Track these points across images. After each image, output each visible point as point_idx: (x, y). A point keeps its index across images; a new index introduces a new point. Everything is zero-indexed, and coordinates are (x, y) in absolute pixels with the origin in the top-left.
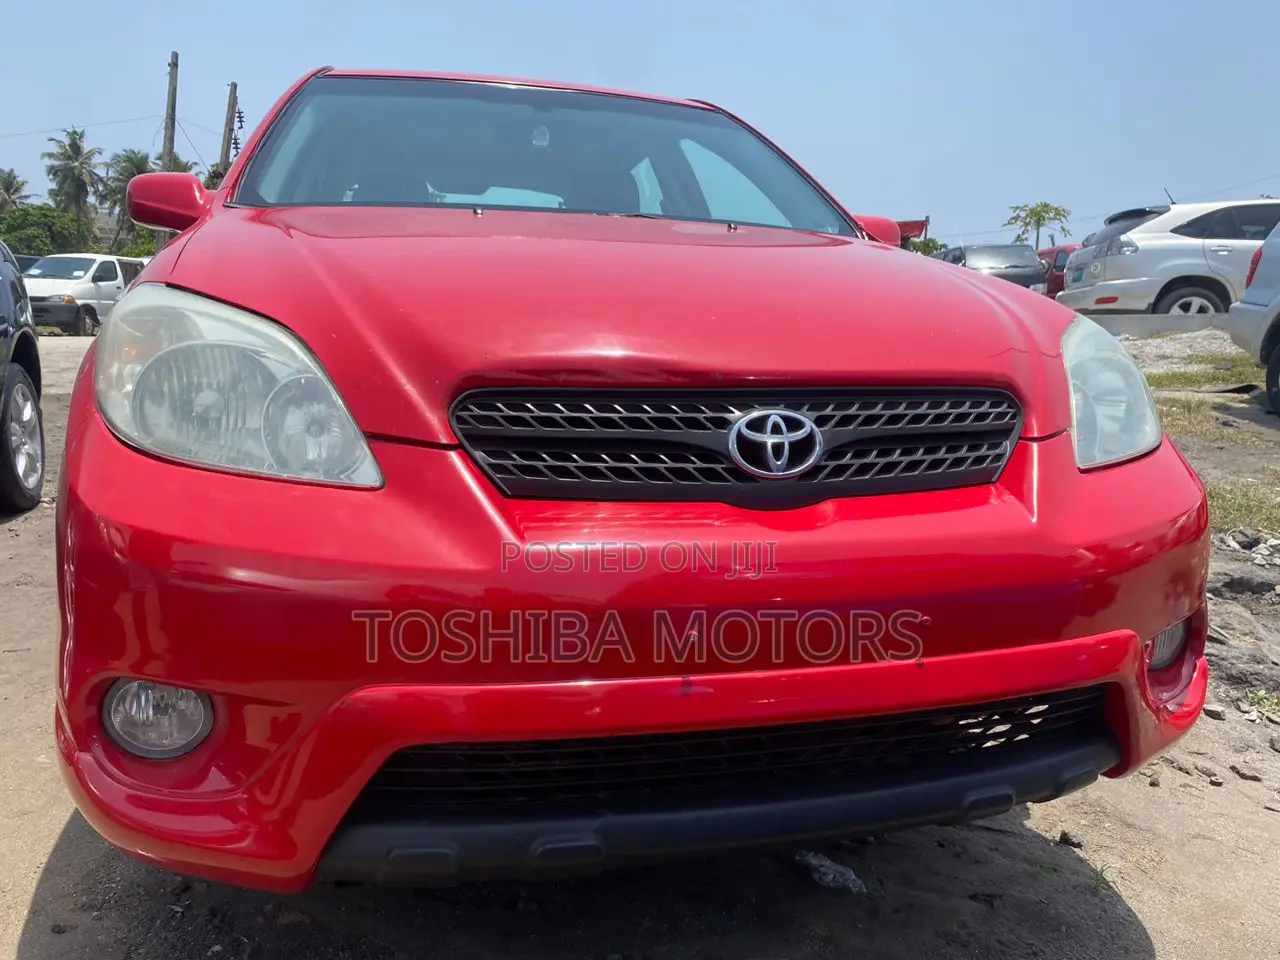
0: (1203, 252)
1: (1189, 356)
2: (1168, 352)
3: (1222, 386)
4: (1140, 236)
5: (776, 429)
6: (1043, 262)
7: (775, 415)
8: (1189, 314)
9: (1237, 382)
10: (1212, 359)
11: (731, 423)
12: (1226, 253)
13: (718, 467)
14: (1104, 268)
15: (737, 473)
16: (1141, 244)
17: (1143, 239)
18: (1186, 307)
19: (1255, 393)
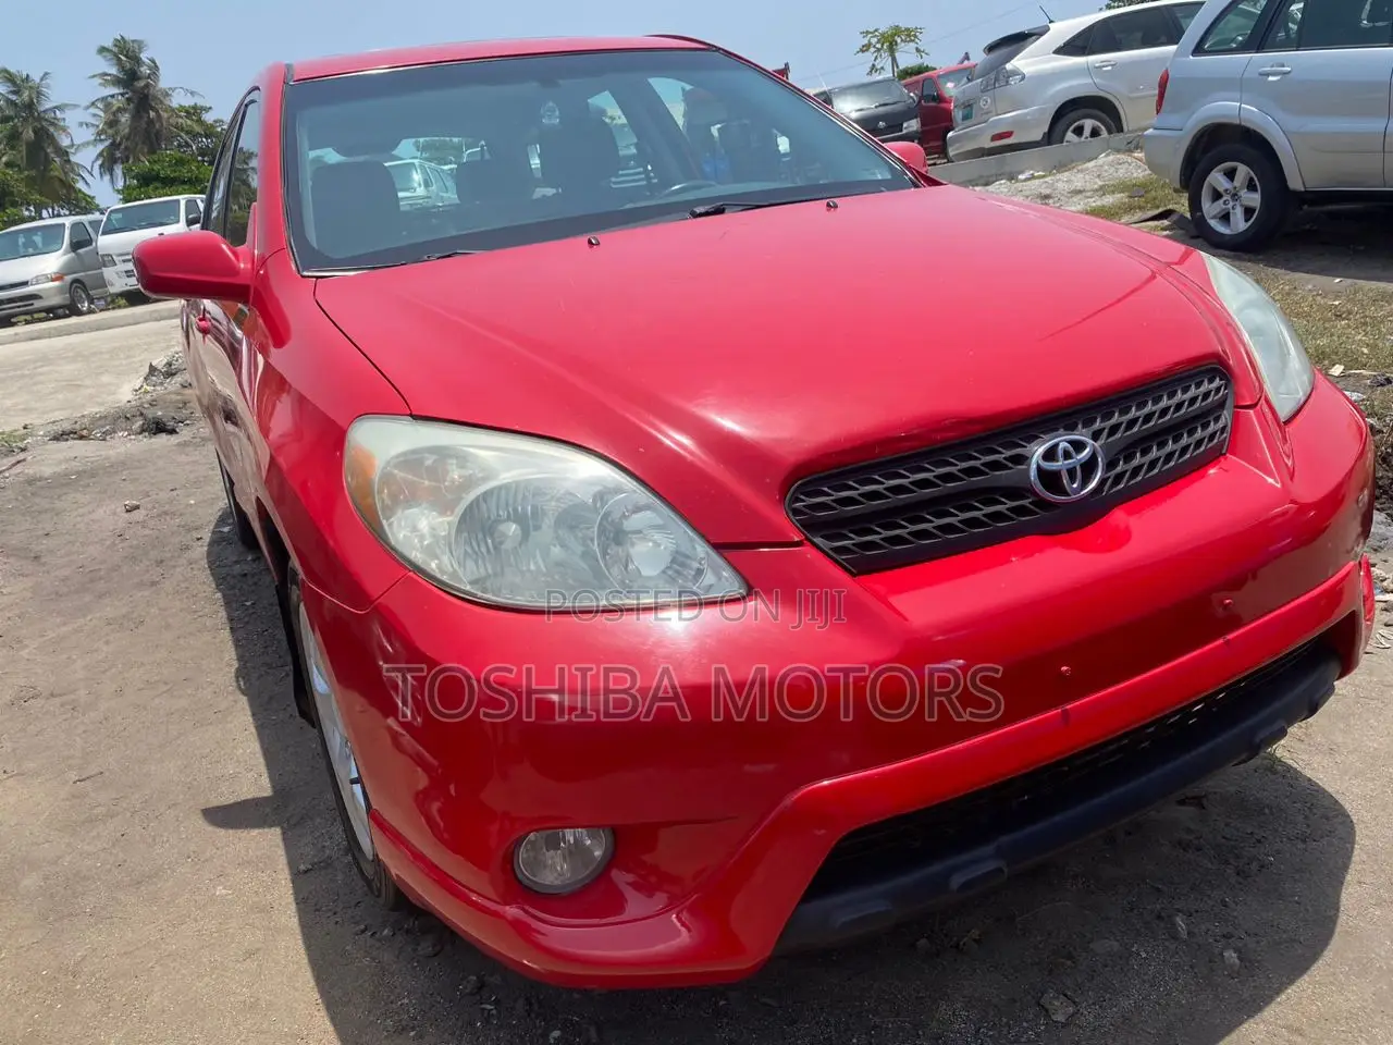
0: (1088, 71)
1: (1101, 187)
2: (1079, 185)
3: (1139, 215)
4: (1025, 62)
5: (1067, 455)
6: (912, 94)
7: (1062, 441)
8: (1083, 139)
9: (1152, 208)
10: (1121, 187)
11: (1027, 458)
12: (1109, 68)
13: (1025, 502)
14: (994, 101)
15: (1042, 504)
16: (1026, 71)
17: (1028, 65)
18: (1079, 131)
19: (1174, 217)
